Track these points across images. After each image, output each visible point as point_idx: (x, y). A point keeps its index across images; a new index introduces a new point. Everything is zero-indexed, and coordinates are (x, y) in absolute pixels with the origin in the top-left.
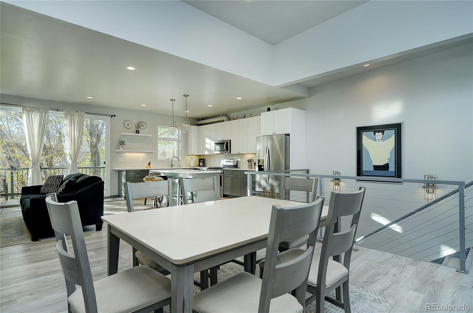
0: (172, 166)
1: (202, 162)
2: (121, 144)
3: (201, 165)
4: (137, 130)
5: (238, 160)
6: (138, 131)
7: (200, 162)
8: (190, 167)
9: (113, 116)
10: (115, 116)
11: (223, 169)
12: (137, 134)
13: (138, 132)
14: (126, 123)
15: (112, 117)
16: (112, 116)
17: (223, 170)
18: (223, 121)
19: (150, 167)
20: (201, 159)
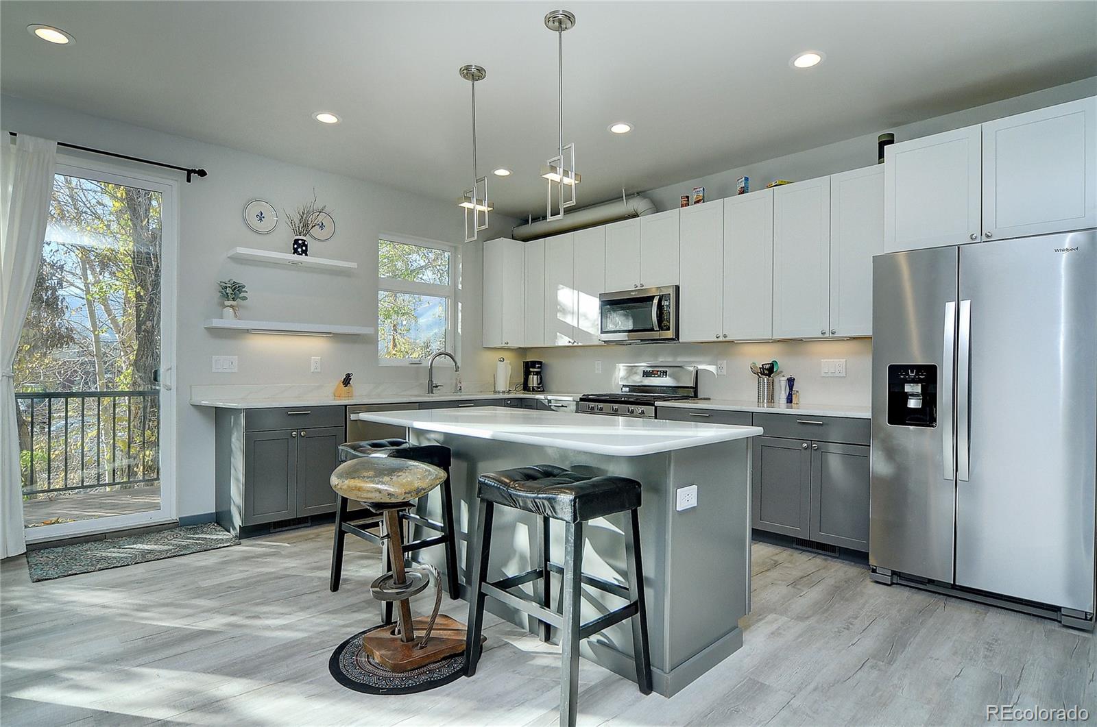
0: (432, 387)
1: (537, 373)
2: (227, 296)
3: (530, 385)
4: (296, 241)
5: (700, 367)
6: (304, 244)
7: (527, 374)
8: (495, 392)
9: (194, 171)
10: (202, 173)
11: (657, 403)
12: (296, 257)
13: (300, 247)
14: (253, 211)
15: (189, 180)
16: (190, 172)
17: (656, 407)
18: (635, 215)
19: (349, 395)
20: (533, 364)
